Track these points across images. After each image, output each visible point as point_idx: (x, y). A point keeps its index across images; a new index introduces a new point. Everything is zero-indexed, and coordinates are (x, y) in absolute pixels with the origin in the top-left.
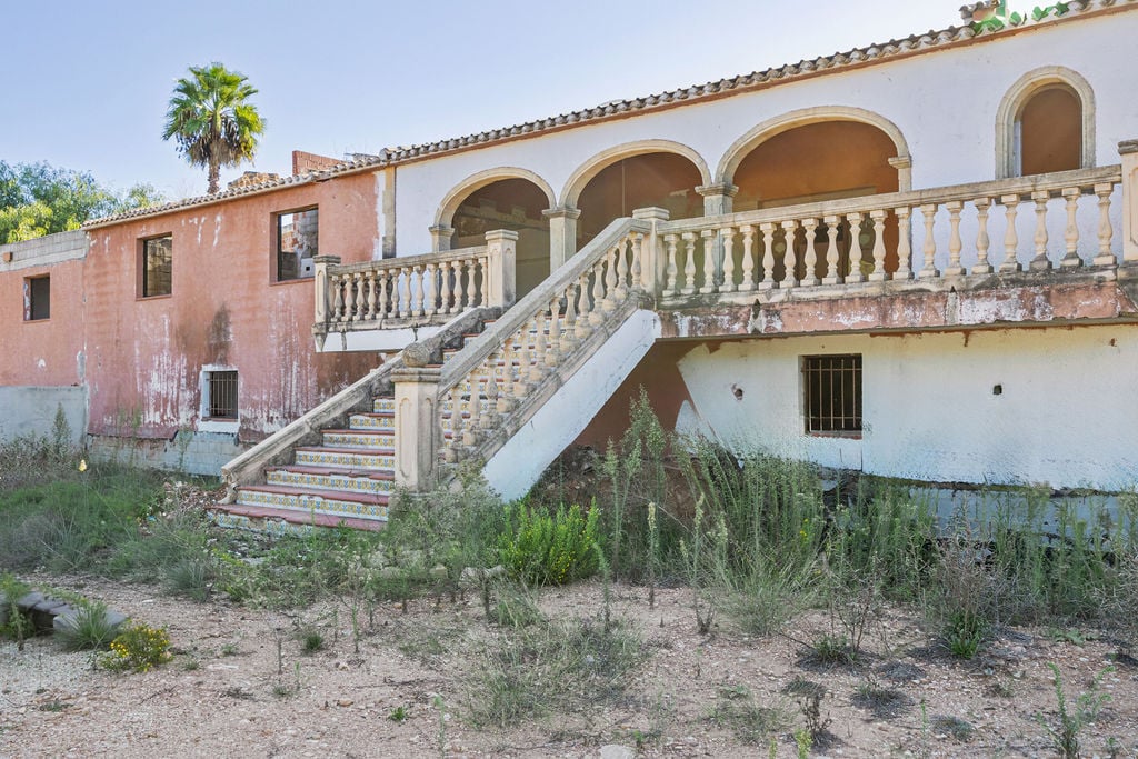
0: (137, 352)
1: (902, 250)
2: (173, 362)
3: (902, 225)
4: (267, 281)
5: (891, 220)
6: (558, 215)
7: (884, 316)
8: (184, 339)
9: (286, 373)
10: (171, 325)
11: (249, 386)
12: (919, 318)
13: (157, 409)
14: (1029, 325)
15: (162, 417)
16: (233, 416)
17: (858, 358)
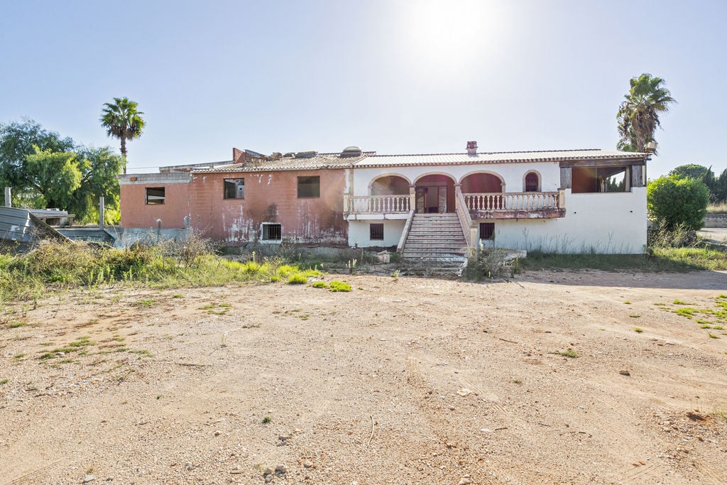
0: (224, 217)
1: (503, 203)
2: (245, 221)
3: (503, 199)
4: (296, 196)
5: (501, 198)
6: (412, 187)
7: (516, 216)
8: (251, 213)
9: (305, 225)
10: (244, 209)
11: (286, 229)
12: (523, 216)
13: (235, 237)
14: (543, 218)
15: (239, 239)
16: (279, 238)
17: (493, 224)
